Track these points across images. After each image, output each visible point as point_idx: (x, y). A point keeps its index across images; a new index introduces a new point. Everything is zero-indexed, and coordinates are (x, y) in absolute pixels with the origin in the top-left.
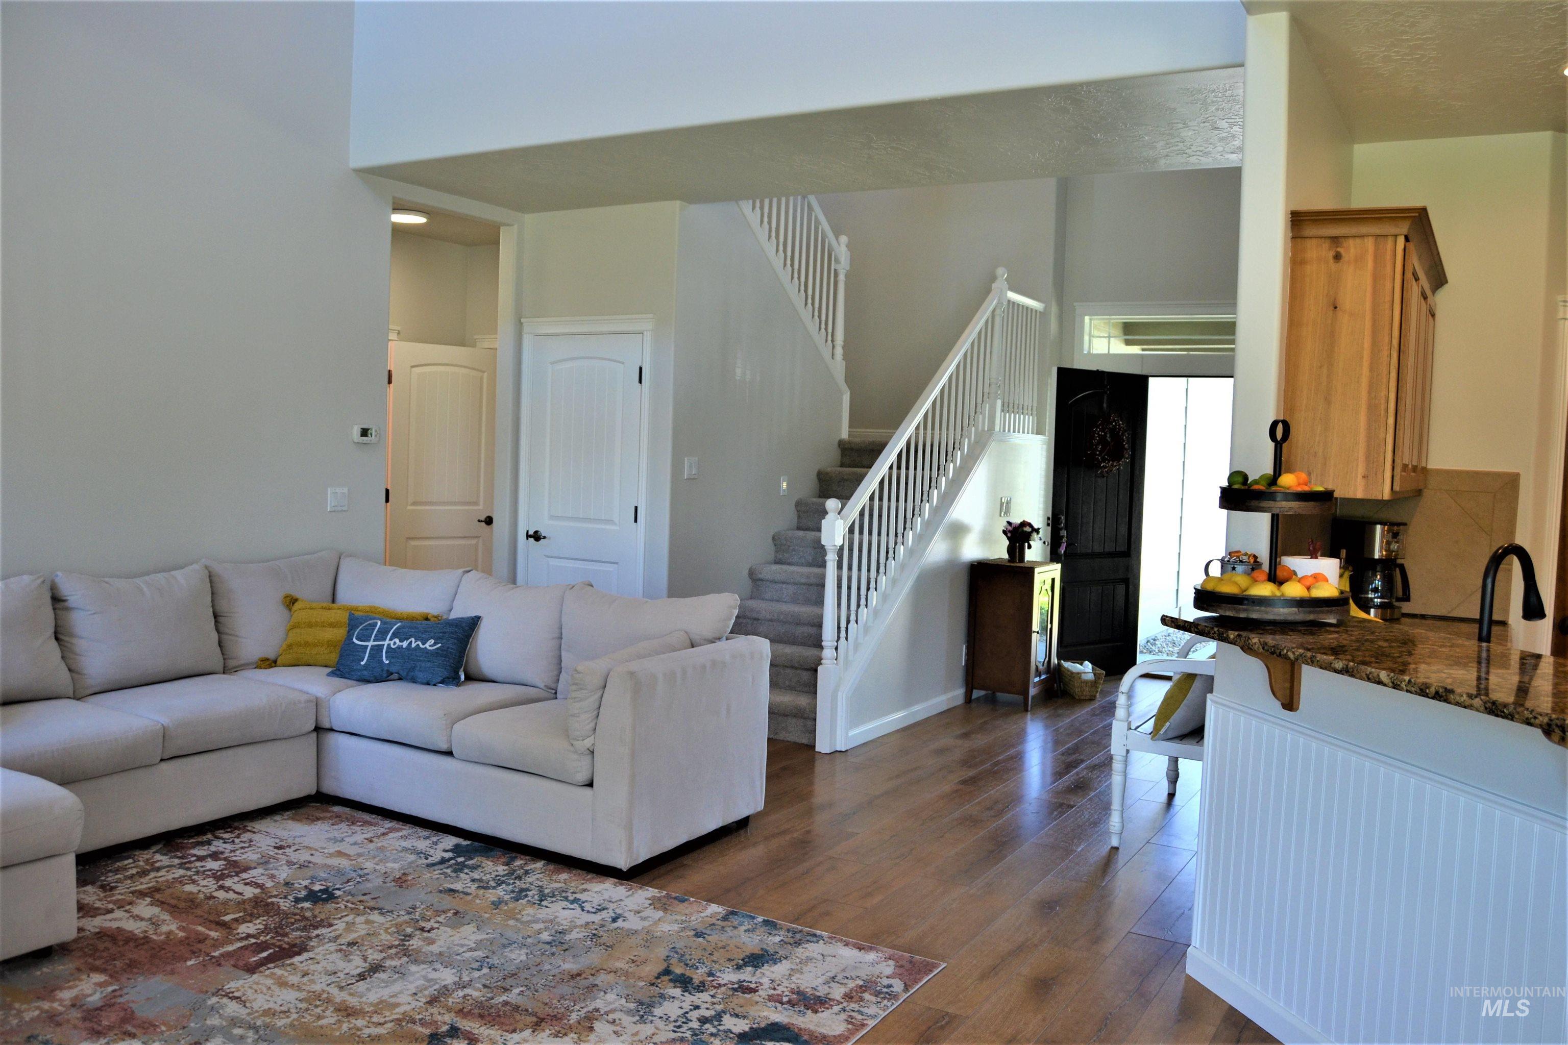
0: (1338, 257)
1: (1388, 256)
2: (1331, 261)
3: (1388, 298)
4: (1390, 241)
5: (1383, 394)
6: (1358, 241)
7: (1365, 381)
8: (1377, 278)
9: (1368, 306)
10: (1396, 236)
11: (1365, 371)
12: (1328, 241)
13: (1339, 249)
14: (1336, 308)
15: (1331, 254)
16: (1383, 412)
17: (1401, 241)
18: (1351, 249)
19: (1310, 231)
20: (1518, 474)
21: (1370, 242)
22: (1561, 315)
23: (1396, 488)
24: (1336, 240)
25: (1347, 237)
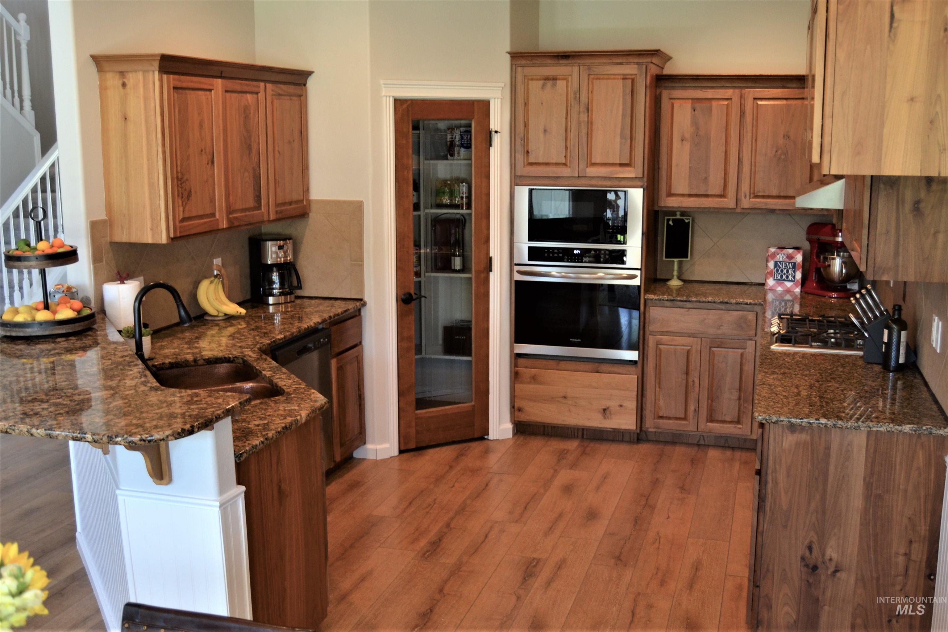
0: (124, 85)
1: (151, 85)
2: (121, 88)
3: (153, 113)
4: (151, 74)
5: (156, 175)
6: (134, 73)
7: (145, 167)
8: (146, 99)
9: (143, 117)
10: (154, 71)
11: (145, 161)
12: (118, 74)
13: (125, 80)
14: (126, 119)
15: (120, 82)
16: (157, 186)
17: (157, 73)
18: (131, 79)
19: (106, 67)
20: (362, 202)
21: (140, 75)
22: (383, 93)
23: (172, 235)
24: (122, 74)
25: (127, 72)
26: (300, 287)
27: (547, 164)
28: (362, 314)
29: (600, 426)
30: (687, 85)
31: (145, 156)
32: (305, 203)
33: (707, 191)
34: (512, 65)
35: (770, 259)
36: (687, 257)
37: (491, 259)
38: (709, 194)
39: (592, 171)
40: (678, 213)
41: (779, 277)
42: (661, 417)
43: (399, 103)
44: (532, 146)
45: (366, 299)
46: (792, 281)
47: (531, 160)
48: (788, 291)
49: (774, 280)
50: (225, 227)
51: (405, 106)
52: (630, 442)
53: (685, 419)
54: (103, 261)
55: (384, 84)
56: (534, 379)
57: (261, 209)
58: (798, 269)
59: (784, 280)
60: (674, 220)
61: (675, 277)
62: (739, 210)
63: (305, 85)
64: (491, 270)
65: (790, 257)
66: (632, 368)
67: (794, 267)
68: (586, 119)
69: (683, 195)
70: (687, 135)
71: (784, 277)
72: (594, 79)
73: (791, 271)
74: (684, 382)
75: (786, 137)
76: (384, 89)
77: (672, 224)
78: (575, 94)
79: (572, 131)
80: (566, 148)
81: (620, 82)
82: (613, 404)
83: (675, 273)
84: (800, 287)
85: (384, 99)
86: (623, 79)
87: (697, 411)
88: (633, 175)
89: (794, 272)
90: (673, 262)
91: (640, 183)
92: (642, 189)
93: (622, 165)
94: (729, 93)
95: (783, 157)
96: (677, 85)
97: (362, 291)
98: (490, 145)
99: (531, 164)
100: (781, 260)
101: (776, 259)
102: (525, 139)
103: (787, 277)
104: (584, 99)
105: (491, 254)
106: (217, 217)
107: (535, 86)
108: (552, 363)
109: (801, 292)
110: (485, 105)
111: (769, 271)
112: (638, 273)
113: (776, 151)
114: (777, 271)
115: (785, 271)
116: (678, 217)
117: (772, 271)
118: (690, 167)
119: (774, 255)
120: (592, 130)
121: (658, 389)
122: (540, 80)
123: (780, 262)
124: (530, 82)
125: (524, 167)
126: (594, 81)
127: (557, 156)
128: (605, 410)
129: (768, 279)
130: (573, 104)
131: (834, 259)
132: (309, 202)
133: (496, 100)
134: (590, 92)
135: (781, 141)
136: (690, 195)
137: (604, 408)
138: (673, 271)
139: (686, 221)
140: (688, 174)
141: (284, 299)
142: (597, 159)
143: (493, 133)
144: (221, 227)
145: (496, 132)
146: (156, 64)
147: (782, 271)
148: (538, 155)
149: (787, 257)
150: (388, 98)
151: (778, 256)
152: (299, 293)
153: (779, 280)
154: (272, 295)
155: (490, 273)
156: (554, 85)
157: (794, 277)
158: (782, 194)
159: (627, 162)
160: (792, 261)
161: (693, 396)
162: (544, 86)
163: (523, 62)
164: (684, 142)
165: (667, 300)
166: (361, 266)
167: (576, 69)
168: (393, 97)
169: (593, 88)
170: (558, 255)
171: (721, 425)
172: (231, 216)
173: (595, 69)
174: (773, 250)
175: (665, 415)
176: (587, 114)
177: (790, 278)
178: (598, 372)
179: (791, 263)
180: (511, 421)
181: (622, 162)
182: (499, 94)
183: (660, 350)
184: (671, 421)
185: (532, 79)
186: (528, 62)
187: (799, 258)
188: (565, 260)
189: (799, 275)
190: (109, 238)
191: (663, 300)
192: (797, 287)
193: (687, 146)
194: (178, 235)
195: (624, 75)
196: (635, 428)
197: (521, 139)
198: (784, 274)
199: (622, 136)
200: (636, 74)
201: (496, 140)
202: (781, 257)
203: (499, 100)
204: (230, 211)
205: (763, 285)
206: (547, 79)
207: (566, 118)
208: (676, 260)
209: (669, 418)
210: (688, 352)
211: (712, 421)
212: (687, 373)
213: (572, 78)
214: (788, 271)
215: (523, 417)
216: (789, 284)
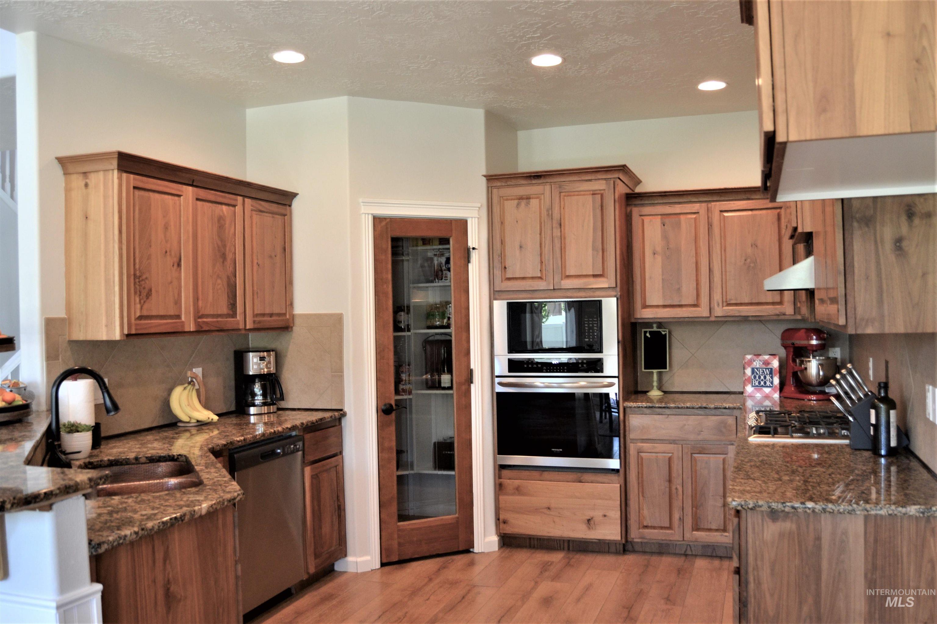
0: (86, 185)
1: (110, 184)
2: (83, 187)
4: (111, 172)
5: (112, 271)
6: (96, 174)
8: (105, 197)
9: (102, 215)
10: (113, 170)
11: (103, 258)
12: (82, 175)
13: (87, 181)
14: (87, 218)
15: (84, 183)
16: (112, 283)
17: (116, 172)
18: (93, 179)
19: (71, 168)
20: (342, 314)
21: (101, 175)
22: (362, 211)
23: (126, 332)
24: (85, 174)
25: (90, 172)
26: (282, 398)
27: (523, 278)
28: (343, 424)
29: (584, 537)
30: (656, 202)
31: (102, 253)
32: (288, 317)
33: (680, 301)
34: (488, 187)
35: (746, 366)
36: (666, 368)
37: (471, 371)
38: (683, 304)
39: (567, 283)
40: (655, 326)
41: (757, 384)
42: (646, 527)
43: (377, 220)
44: (508, 263)
45: (346, 409)
46: (770, 387)
47: (509, 275)
48: (767, 397)
49: (753, 386)
50: (192, 330)
51: (384, 223)
52: (617, 553)
53: (670, 528)
54: (58, 359)
55: (363, 202)
56: (518, 490)
57: (236, 318)
58: (775, 375)
59: (762, 386)
60: (651, 333)
61: (655, 388)
62: (712, 319)
63: (290, 206)
64: (472, 382)
65: (767, 363)
66: (614, 477)
67: (771, 373)
68: (559, 234)
69: (657, 306)
70: (659, 249)
71: (762, 383)
72: (565, 196)
73: (768, 377)
74: (667, 489)
75: (754, 246)
76: (363, 207)
77: (649, 336)
78: (548, 211)
79: (546, 246)
80: (542, 262)
81: (590, 198)
82: (597, 514)
83: (655, 384)
84: (778, 392)
85: (363, 216)
86: (593, 194)
87: (682, 520)
88: (606, 285)
89: (772, 377)
90: (652, 373)
91: (614, 293)
92: (616, 298)
93: (595, 276)
94: (696, 207)
95: (752, 265)
96: (647, 202)
97: (342, 401)
98: (469, 261)
99: (509, 279)
100: (758, 366)
101: (753, 366)
102: (502, 256)
103: (765, 383)
104: (556, 215)
105: (472, 367)
106: (183, 319)
107: (510, 205)
108: (535, 474)
109: (780, 397)
110: (462, 224)
111: (746, 378)
112: (616, 381)
113: (745, 260)
114: (755, 377)
115: (762, 377)
116: (655, 329)
117: (749, 377)
118: (663, 279)
119: (750, 362)
120: (565, 244)
121: (641, 498)
122: (514, 200)
123: (757, 369)
124: (505, 202)
125: (502, 282)
126: (565, 198)
127: (533, 270)
128: (589, 520)
129: (746, 386)
130: (546, 221)
131: (809, 361)
132: (293, 316)
133: (474, 219)
134: (562, 208)
135: (749, 250)
136: (665, 306)
137: (588, 518)
138: (653, 381)
139: (663, 333)
140: (661, 285)
141: (267, 409)
142: (571, 271)
143: (471, 250)
144: (187, 329)
145: (474, 249)
146: (115, 163)
147: (760, 377)
148: (515, 270)
149: (763, 364)
150: (367, 215)
151: (755, 363)
152: (283, 405)
153: (757, 386)
154: (254, 405)
155: (472, 385)
156: (528, 204)
157: (772, 383)
158: (754, 301)
159: (600, 272)
160: (768, 367)
161: (677, 504)
162: (518, 205)
163: (499, 184)
164: (656, 255)
165: (646, 407)
166: (342, 377)
167: (548, 187)
168: (372, 214)
169: (564, 204)
170: (537, 366)
171: (708, 533)
172: (199, 320)
173: (566, 187)
174: (749, 357)
175: (650, 525)
176: (559, 230)
177: (768, 383)
178: (580, 482)
179: (768, 369)
180: (497, 533)
181: (596, 273)
182: (475, 214)
183: (642, 458)
184: (656, 531)
185: (507, 200)
186: (503, 184)
187: (775, 364)
188: (544, 371)
189: (776, 381)
190: (67, 336)
191: (642, 407)
192: (776, 392)
193: (659, 259)
194: (133, 332)
195: (593, 191)
196: (619, 538)
197: (499, 256)
198: (762, 380)
199: (594, 249)
200: (604, 190)
201: (474, 256)
202: (757, 364)
203: (476, 219)
204: (198, 316)
205: (742, 393)
206: (521, 198)
207: (540, 234)
208: (655, 371)
209: (654, 528)
210: (670, 459)
211: (698, 529)
212: (670, 481)
213: (544, 197)
214: (765, 377)
215: (509, 530)
216: (767, 390)
